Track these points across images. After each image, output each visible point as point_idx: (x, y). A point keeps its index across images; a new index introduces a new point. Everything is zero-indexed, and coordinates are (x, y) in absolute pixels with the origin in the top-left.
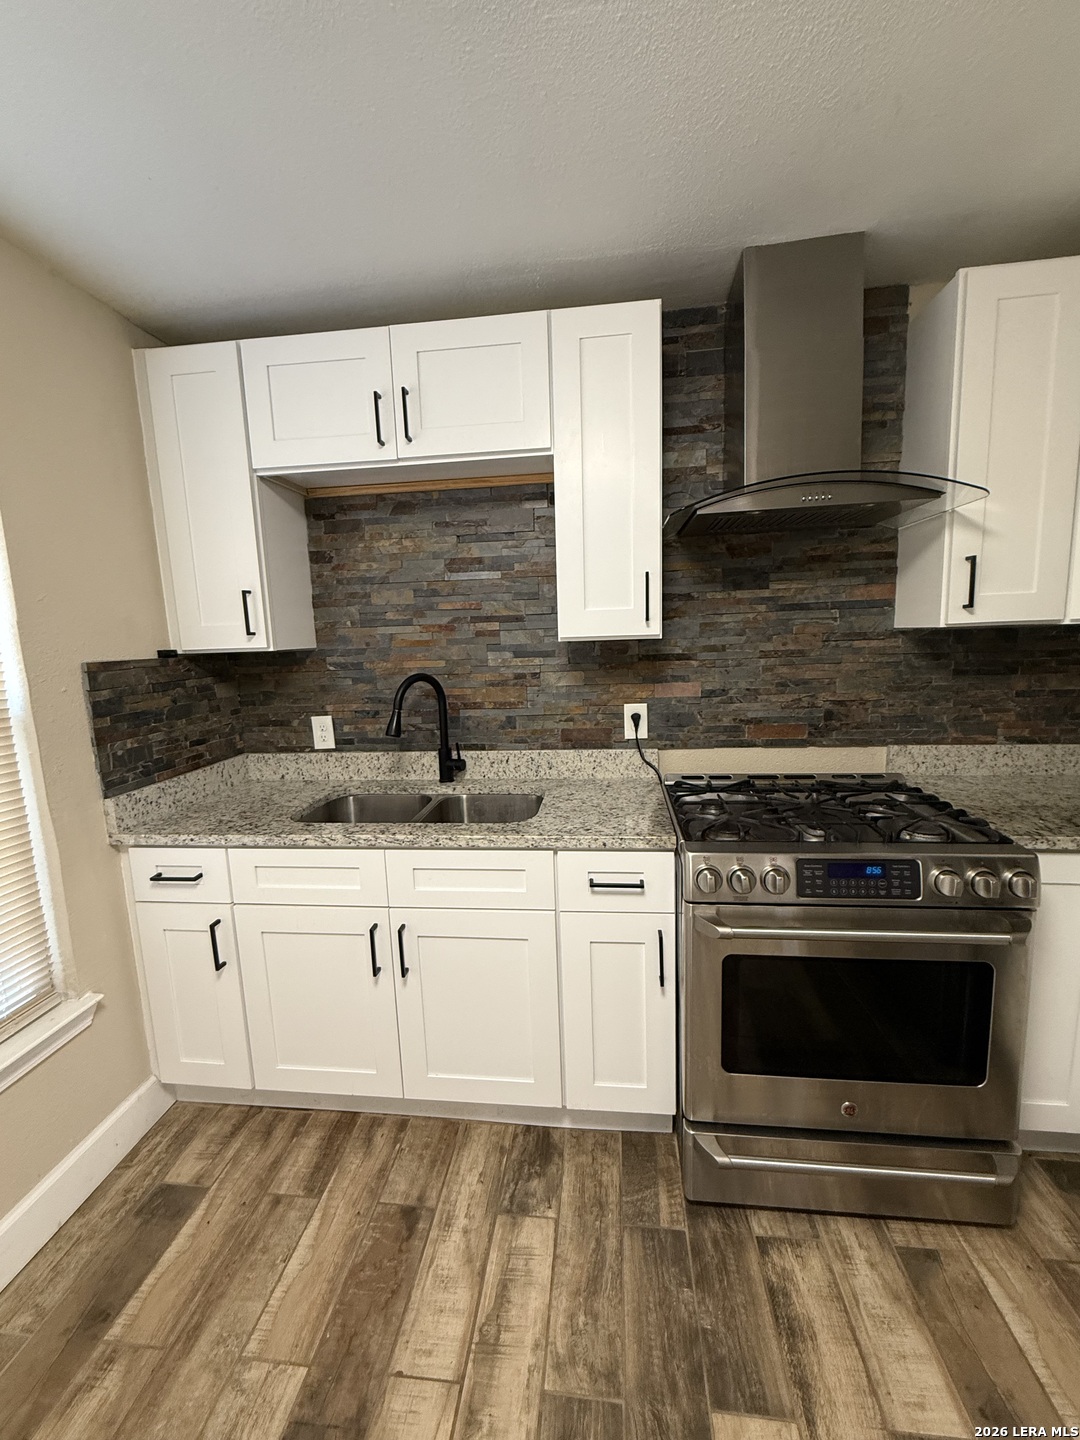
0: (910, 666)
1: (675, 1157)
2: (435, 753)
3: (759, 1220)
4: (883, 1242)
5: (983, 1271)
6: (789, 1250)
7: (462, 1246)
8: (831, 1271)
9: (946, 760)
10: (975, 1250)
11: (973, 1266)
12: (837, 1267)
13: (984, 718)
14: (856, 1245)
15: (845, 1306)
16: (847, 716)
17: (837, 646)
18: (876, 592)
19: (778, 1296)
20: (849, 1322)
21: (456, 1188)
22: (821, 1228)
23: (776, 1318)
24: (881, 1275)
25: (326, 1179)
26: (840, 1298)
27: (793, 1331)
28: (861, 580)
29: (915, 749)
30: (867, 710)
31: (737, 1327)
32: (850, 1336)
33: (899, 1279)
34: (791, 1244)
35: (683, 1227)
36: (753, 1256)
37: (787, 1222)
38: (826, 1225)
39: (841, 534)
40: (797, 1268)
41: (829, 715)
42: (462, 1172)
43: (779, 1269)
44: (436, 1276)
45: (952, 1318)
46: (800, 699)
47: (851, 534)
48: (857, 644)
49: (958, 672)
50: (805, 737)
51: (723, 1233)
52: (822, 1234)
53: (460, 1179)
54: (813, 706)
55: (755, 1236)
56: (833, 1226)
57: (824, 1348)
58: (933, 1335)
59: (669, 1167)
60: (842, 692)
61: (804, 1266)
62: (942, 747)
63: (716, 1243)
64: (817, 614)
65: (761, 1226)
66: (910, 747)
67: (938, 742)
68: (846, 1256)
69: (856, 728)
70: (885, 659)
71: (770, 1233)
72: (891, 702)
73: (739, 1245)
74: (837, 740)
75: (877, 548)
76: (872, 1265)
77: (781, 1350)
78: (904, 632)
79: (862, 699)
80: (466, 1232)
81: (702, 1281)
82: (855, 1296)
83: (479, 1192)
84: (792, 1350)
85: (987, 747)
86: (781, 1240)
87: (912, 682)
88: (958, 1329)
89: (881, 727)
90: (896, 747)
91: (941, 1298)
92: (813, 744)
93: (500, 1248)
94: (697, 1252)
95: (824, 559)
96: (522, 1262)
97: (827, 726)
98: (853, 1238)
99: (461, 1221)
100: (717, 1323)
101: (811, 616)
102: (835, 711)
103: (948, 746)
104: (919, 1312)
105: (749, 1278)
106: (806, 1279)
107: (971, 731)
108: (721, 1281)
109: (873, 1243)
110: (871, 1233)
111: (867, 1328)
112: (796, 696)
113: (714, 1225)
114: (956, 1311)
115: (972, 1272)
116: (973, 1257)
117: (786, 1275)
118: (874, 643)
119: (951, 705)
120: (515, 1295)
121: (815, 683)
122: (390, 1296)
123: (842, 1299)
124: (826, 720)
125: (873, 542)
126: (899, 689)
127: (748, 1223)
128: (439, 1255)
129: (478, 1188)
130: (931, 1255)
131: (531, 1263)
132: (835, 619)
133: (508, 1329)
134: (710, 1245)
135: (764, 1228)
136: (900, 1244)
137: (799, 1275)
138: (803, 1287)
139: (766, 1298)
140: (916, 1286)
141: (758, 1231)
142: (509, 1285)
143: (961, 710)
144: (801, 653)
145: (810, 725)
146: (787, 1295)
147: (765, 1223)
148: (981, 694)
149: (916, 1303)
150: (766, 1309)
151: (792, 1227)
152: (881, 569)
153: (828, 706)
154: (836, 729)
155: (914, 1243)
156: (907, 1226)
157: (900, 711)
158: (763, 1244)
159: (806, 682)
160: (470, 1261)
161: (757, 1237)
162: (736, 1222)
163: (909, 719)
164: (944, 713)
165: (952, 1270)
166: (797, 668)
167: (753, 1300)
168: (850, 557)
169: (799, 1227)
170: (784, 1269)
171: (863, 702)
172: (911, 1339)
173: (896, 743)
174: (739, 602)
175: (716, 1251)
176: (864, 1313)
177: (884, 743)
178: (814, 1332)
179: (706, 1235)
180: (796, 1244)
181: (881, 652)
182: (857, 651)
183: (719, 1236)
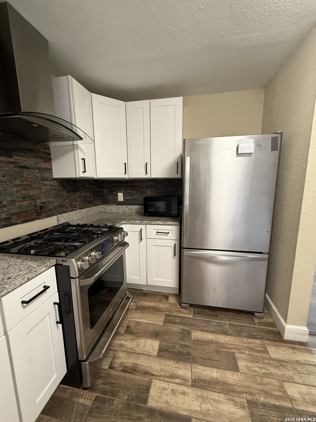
0: (58, 190)
3: (104, 365)
4: (122, 335)
5: (134, 320)
8: (124, 351)
10: (130, 318)
11: (133, 321)
12: (124, 349)
13: (75, 204)
14: (121, 342)
15: (133, 352)
16: (46, 207)
17: (39, 183)
18: (47, 165)
19: (125, 370)
20: (136, 353)
22: (113, 348)
23: (130, 373)
24: (129, 340)
26: (130, 352)
27: (133, 370)
28: (42, 160)
31: (130, 387)
32: (139, 355)
33: (130, 337)
34: (114, 359)
37: (108, 357)
38: (113, 346)
40: (120, 360)
41: (41, 208)
43: (119, 366)
45: (140, 331)
50: (35, 217)
51: (103, 380)
52: (115, 348)
54: (36, 205)
55: (108, 369)
57: (139, 363)
58: (142, 337)
60: (44, 200)
61: (121, 358)
66: (63, 214)
68: (122, 346)
71: (109, 363)
72: (56, 201)
73: (108, 375)
75: (45, 150)
76: (126, 341)
77: (137, 375)
82: (131, 349)
84: (138, 372)
86: (112, 361)
87: (60, 195)
88: (142, 331)
89: (55, 210)
91: (136, 331)
95: (31, 150)
97: (41, 211)
101: (30, 171)
102: (43, 206)
103: (70, 212)
104: (138, 337)
105: (118, 377)
106: (124, 359)
107: (73, 208)
109: (121, 337)
110: (119, 336)
111: (139, 350)
112: (29, 202)
114: (139, 329)
115: (134, 322)
116: (131, 320)
117: (121, 364)
118: (49, 182)
121: (35, 197)
126: (57, 197)
127: (104, 369)
130: (128, 327)
132: (37, 173)
134: (105, 386)
135: (107, 364)
136: (124, 332)
137: (122, 361)
138: (125, 361)
139: (125, 374)
140: (133, 334)
141: (107, 367)
145: (36, 212)
146: (126, 367)
148: (73, 197)
149: (136, 336)
150: (128, 375)
151: (110, 356)
154: (44, 212)
155: (125, 329)
156: (121, 328)
157: (58, 204)
158: (111, 367)
162: (102, 373)
163: (61, 206)
164: (67, 203)
165: (132, 325)
169: (111, 354)
171: (49, 202)
172: (142, 341)
173: (59, 214)
175: (107, 385)
176: (135, 349)
177: (56, 215)
178: (136, 364)
179: (101, 386)
180: (114, 357)
181: (51, 185)
182: (45, 185)
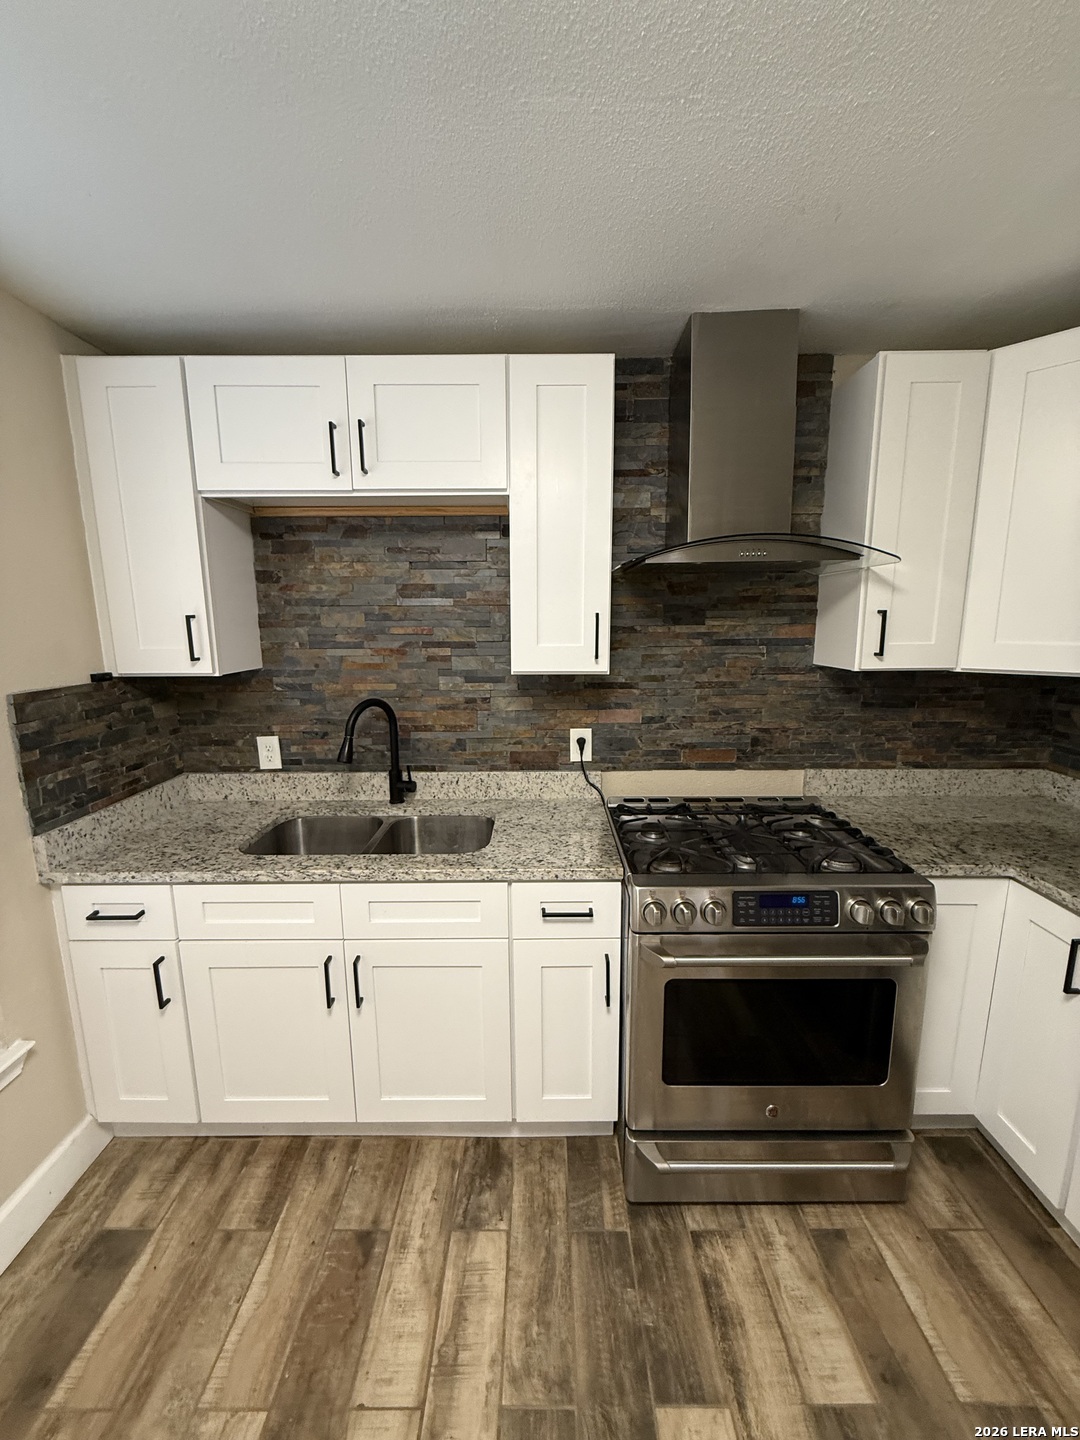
0: (827, 699)
1: (616, 1159)
2: (385, 774)
3: (693, 1214)
4: (799, 1225)
5: (881, 1245)
6: (719, 1242)
7: (419, 1268)
8: (756, 1258)
9: (854, 783)
10: (875, 1226)
11: (875, 1244)
12: (761, 1254)
13: (887, 745)
14: (776, 1232)
15: (768, 1290)
16: (771, 742)
17: (764, 679)
18: (799, 631)
19: (711, 1286)
20: (772, 1305)
21: (410, 1208)
22: (746, 1217)
23: (710, 1308)
24: (798, 1258)
25: (279, 1209)
26: (764, 1283)
27: (724, 1319)
28: (786, 619)
29: (827, 772)
30: (788, 737)
31: (675, 1322)
32: (774, 1320)
33: (812, 1259)
34: (721, 1237)
35: (625, 1228)
36: (688, 1250)
37: (717, 1214)
38: (751, 1214)
39: (770, 578)
40: (727, 1258)
41: (755, 742)
42: (415, 1192)
43: (711, 1261)
44: (393, 1300)
45: (857, 1292)
46: (730, 727)
47: (779, 578)
48: (782, 677)
49: (866, 705)
50: (734, 761)
51: (661, 1230)
52: (748, 1224)
53: (413, 1198)
54: (742, 733)
55: (689, 1230)
56: (756, 1215)
57: (751, 1333)
58: (842, 1309)
59: (611, 1170)
60: (767, 722)
61: (732, 1256)
62: (851, 772)
63: (655, 1241)
64: (747, 649)
65: (694, 1220)
66: (824, 771)
67: (847, 767)
68: (769, 1244)
69: (779, 753)
70: (805, 692)
71: (703, 1227)
72: (809, 730)
73: (675, 1240)
74: (762, 764)
75: (800, 592)
76: (791, 1249)
77: (714, 1337)
78: (822, 668)
79: (784, 727)
80: (421, 1252)
81: (644, 1279)
82: (777, 1280)
83: (433, 1210)
84: (724, 1338)
85: (888, 771)
86: (712, 1233)
87: (829, 712)
88: (863, 1302)
89: (800, 753)
90: (812, 771)
91: (847, 1273)
92: (740, 767)
93: (455, 1266)
94: (639, 1251)
95: (754, 599)
96: (477, 1278)
97: (753, 751)
98: (774, 1225)
99: (417, 1242)
100: (658, 1320)
101: (742, 651)
102: (760, 738)
103: (856, 771)
104: (830, 1290)
105: (685, 1273)
106: (735, 1269)
107: (876, 757)
108: (661, 1278)
109: (791, 1228)
110: (789, 1219)
111: (787, 1307)
112: (726, 724)
113: (653, 1224)
114: (860, 1285)
115: (873, 1247)
116: (874, 1233)
117: (717, 1266)
118: (796, 677)
119: (859, 733)
120: (471, 1312)
121: (744, 713)
122: (348, 1326)
123: (766, 1283)
124: (752, 746)
125: (797, 586)
126: (816, 719)
127: (683, 1219)
128: (396, 1279)
129: (432, 1206)
130: (839, 1235)
131: (485, 1277)
132: (763, 655)
133: (466, 1347)
134: (650, 1244)
135: (698, 1222)
136: (813, 1226)
137: (729, 1265)
138: (733, 1277)
139: (700, 1290)
140: (827, 1266)
141: (692, 1226)
142: (466, 1303)
143: (867, 738)
144: (733, 684)
145: (739, 750)
146: (718, 1286)
147: (698, 1218)
148: (885, 724)
149: (828, 1283)
150: (701, 1301)
151: (722, 1220)
152: (803, 611)
153: (756, 734)
154: (761, 754)
155: (826, 1225)
156: (819, 1209)
157: (816, 738)
158: (697, 1237)
159: (736, 711)
160: (426, 1282)
161: (692, 1233)
162: (672, 1218)
163: (824, 746)
164: (853, 741)
165: (857, 1246)
166: (728, 698)
167: (689, 1293)
168: (778, 599)
169: (728, 1218)
170: (715, 1261)
171: (785, 730)
172: (824, 1316)
173: (813, 767)
174: (677, 636)
175: (655, 1249)
176: (784, 1296)
177: (802, 767)
178: (743, 1319)
179: (646, 1233)
180: (725, 1235)
181: (802, 686)
182: (781, 684)
183: (658, 1232)
